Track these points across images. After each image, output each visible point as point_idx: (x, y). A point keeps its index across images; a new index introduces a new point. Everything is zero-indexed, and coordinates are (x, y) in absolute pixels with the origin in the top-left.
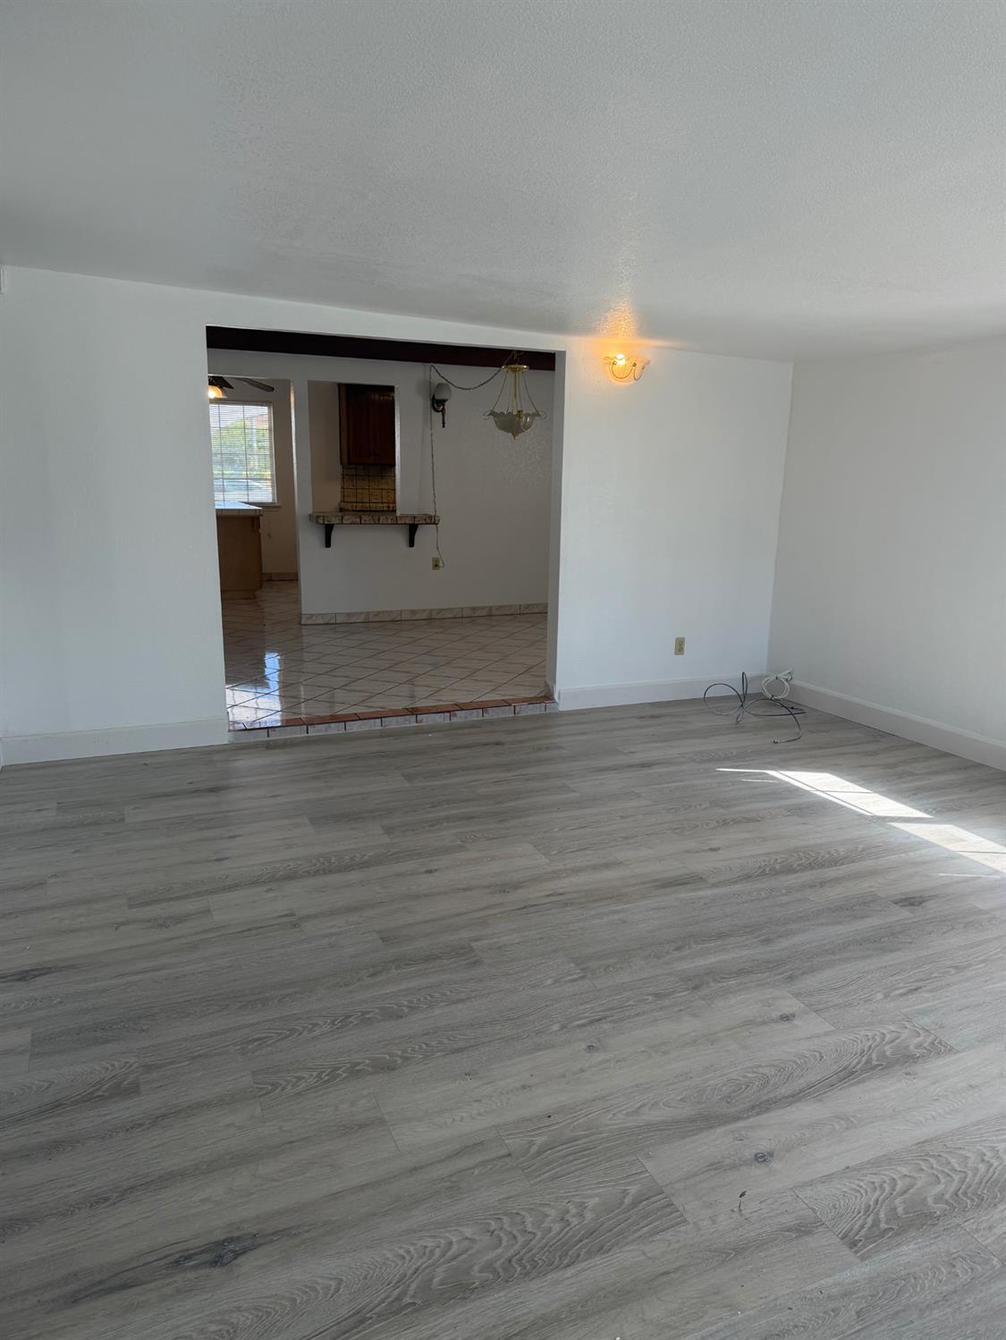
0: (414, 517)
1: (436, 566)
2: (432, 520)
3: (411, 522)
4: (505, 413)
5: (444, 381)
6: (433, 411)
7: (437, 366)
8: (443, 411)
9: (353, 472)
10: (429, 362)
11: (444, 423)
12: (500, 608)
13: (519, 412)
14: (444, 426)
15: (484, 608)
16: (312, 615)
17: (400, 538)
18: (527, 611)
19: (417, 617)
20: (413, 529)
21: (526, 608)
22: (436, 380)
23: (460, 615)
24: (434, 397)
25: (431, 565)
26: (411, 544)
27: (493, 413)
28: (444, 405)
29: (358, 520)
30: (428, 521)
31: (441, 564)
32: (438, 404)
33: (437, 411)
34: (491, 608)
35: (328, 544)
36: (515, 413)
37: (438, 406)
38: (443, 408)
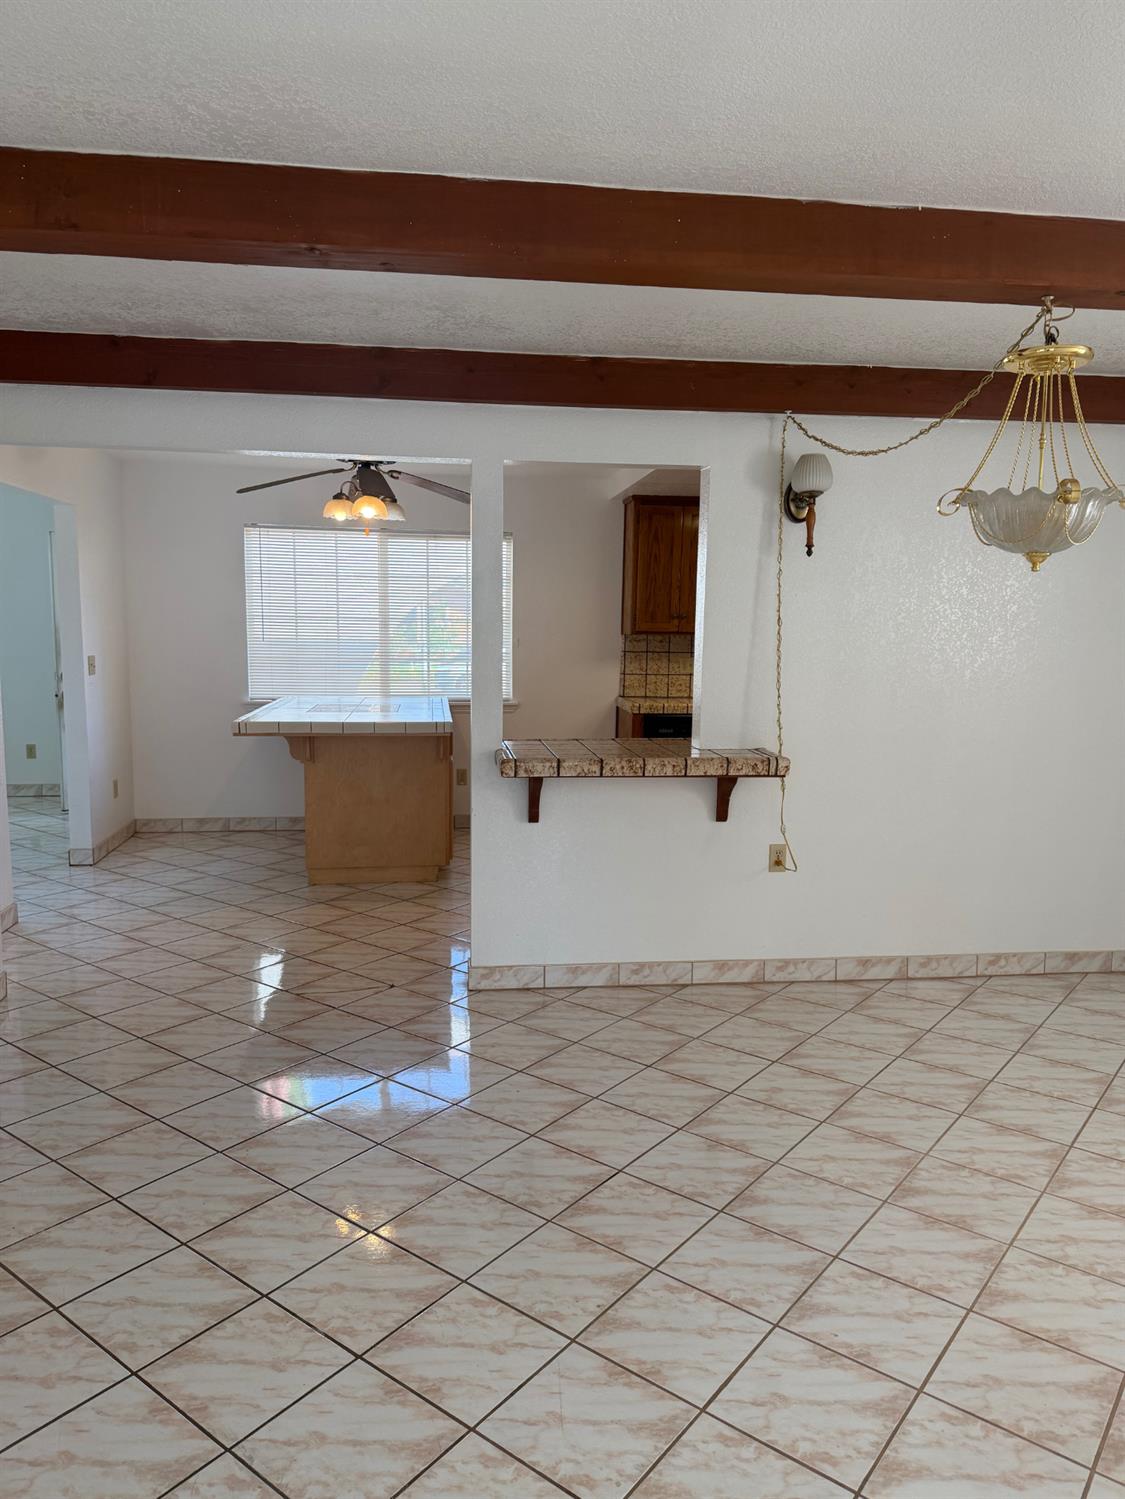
0: (728, 761)
1: (778, 864)
2: (770, 766)
3: (719, 772)
4: (1016, 491)
5: (816, 448)
6: (786, 521)
7: (799, 417)
8: (810, 521)
9: (642, 646)
10: (782, 412)
11: (810, 546)
12: (928, 961)
13: (1063, 483)
14: (809, 553)
15: (889, 960)
16: (492, 970)
17: (696, 801)
18: (991, 971)
19: (728, 977)
20: (725, 786)
21: (992, 963)
22: (798, 445)
23: (831, 976)
24: (790, 488)
25: (765, 860)
26: (722, 814)
27: (967, 497)
28: (811, 505)
29: (596, 768)
30: (761, 768)
31: (789, 864)
32: (798, 504)
33: (796, 520)
34: (906, 960)
35: (533, 817)
36: (1049, 488)
37: (797, 507)
38: (811, 512)
